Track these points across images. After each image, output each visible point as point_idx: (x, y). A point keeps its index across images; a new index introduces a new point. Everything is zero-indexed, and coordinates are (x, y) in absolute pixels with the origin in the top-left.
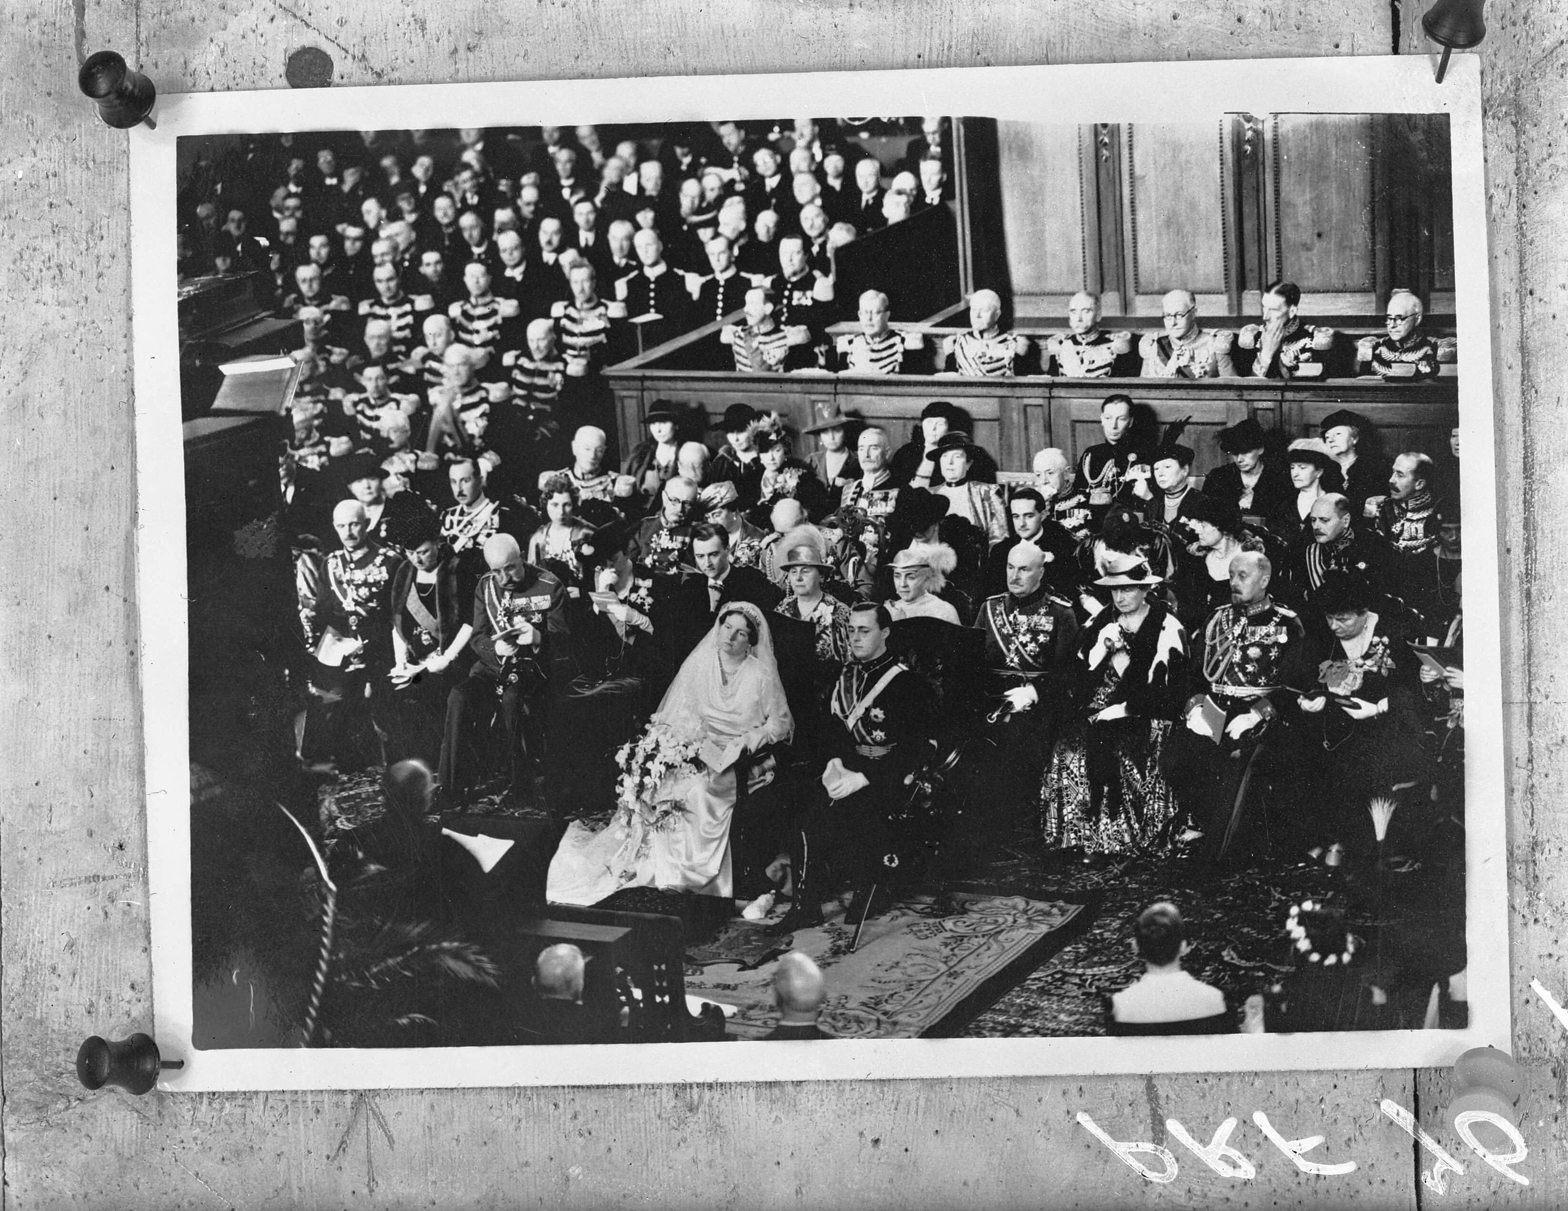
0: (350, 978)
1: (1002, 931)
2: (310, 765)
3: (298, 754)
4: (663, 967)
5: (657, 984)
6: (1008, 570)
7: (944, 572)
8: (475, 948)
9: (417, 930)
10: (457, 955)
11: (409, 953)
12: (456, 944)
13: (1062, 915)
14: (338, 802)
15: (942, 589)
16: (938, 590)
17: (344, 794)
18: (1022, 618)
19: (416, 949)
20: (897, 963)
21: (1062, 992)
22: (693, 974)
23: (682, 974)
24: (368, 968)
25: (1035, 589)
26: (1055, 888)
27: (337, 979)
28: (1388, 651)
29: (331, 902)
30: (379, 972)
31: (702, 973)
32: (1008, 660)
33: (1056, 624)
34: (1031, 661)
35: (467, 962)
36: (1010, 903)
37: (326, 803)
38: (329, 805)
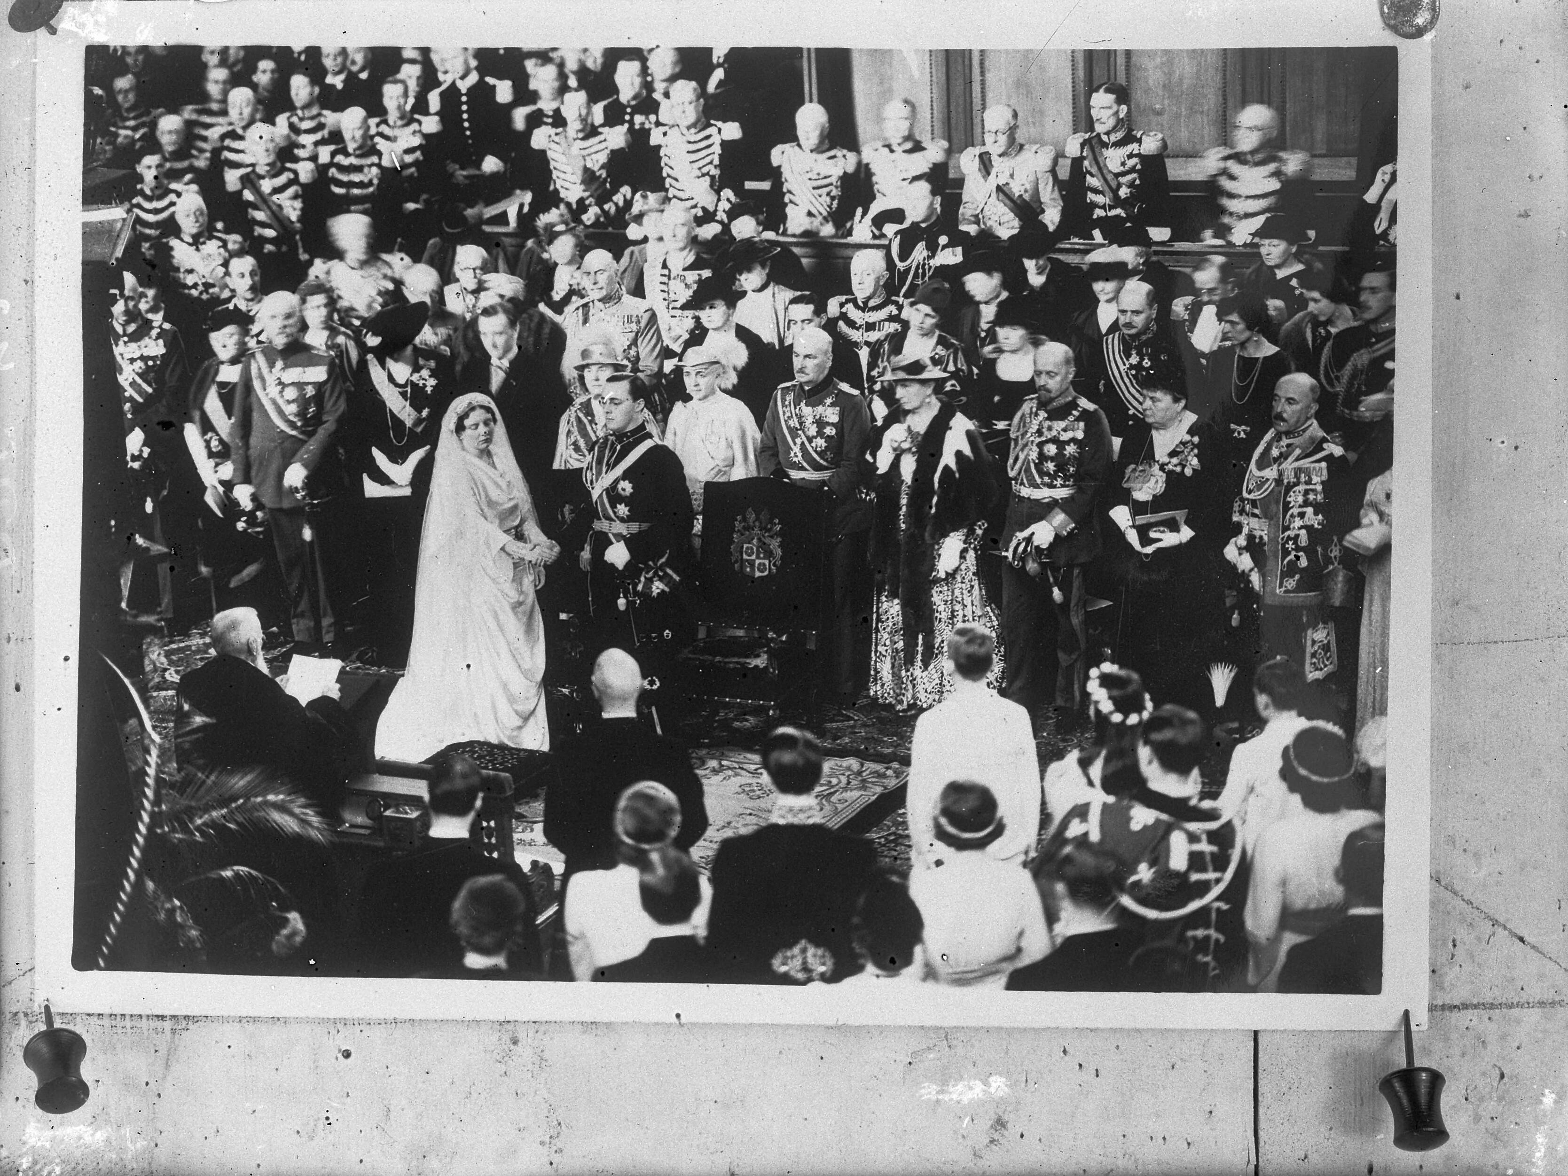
0: (173, 830)
1: (835, 792)
2: (136, 616)
3: (124, 605)
4: (492, 824)
5: (486, 840)
6: (795, 359)
7: (735, 369)
8: (302, 800)
9: (242, 783)
10: (281, 808)
11: (234, 805)
12: (281, 797)
13: (897, 777)
14: (168, 654)
15: (734, 386)
16: (730, 387)
17: (174, 646)
18: (807, 411)
19: (241, 801)
20: (729, 823)
21: (895, 853)
22: (523, 831)
23: (511, 831)
24: (192, 820)
25: (822, 377)
26: (890, 750)
27: (159, 831)
28: (1196, 451)
29: (154, 752)
30: (205, 824)
31: (532, 830)
32: (792, 455)
33: (842, 415)
34: (817, 458)
35: (292, 814)
36: (845, 764)
37: (154, 656)
38: (156, 655)
